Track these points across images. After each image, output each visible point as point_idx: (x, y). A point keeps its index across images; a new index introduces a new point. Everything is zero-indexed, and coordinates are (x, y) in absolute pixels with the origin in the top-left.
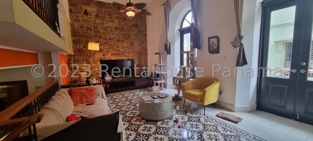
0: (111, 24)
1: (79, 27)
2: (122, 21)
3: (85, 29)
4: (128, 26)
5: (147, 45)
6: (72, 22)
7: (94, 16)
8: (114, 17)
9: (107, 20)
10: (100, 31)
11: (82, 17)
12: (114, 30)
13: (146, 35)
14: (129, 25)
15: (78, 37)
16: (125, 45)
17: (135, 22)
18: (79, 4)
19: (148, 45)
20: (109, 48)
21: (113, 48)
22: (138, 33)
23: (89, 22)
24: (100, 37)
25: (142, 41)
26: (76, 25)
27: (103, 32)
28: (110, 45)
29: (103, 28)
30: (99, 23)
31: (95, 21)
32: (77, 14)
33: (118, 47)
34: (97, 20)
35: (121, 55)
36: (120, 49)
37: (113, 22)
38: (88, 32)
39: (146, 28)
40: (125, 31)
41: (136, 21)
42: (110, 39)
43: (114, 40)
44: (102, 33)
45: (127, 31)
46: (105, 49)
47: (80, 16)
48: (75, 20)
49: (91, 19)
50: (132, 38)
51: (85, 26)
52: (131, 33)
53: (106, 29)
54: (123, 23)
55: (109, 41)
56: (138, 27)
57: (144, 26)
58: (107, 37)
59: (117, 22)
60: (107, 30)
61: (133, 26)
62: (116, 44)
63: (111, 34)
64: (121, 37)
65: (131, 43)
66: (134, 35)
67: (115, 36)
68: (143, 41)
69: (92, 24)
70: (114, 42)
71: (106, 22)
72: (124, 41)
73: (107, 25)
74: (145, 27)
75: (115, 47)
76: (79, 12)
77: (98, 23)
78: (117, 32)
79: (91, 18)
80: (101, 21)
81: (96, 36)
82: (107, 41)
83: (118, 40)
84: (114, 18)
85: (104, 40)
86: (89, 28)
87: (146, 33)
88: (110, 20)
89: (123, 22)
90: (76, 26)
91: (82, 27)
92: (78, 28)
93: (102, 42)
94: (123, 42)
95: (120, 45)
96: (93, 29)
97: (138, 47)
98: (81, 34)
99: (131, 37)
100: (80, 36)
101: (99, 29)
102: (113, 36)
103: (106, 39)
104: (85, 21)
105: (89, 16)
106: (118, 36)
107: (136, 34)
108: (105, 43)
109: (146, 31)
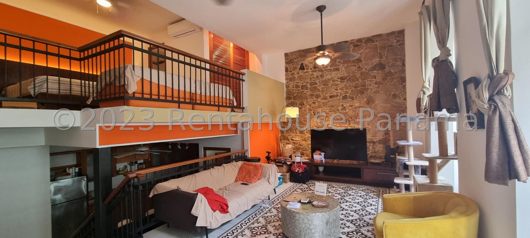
0: (334, 74)
1: (294, 87)
2: (352, 66)
3: (300, 89)
4: (363, 70)
5: (405, 99)
6: (287, 82)
7: (311, 69)
8: (338, 62)
9: (328, 69)
10: (319, 88)
11: (298, 73)
12: (339, 83)
13: (403, 80)
14: (366, 69)
15: (292, 100)
16: (357, 105)
17: (377, 59)
18: (296, 59)
19: (407, 99)
20: (329, 111)
21: (336, 110)
22: (384, 79)
23: (305, 78)
24: (318, 96)
25: (393, 93)
26: (292, 84)
27: (322, 88)
28: (332, 106)
29: (322, 83)
30: (317, 77)
31: (312, 75)
32: (293, 72)
33: (344, 108)
34: (314, 73)
35: (349, 121)
36: (347, 111)
37: (338, 69)
38: (303, 92)
39: (404, 65)
40: (358, 80)
41: (381, 57)
42: (331, 97)
43: (338, 98)
44: (321, 90)
45: (361, 79)
46: (324, 112)
47: (296, 73)
48: (291, 80)
49: (307, 74)
50: (371, 89)
51: (300, 84)
52: (369, 82)
53: (325, 83)
54: (354, 68)
55: (330, 100)
56: (385, 68)
57: (399, 63)
58: (326, 95)
59: (343, 69)
60: (328, 85)
61: (374, 68)
62: (341, 104)
63: (333, 90)
64: (349, 92)
65: (367, 100)
66: (376, 83)
67: (339, 91)
68: (397, 93)
69: (308, 80)
70: (338, 101)
71: (327, 73)
72: (355, 96)
73: (329, 77)
74: (401, 64)
75: (339, 108)
76: (295, 69)
77: (315, 76)
78: (342, 85)
79: (307, 72)
80: (320, 73)
81: (312, 95)
82: (326, 101)
83: (345, 98)
84: (339, 64)
85: (323, 100)
86: (304, 86)
87: (402, 75)
88: (332, 68)
89: (355, 66)
90: (291, 86)
91: (297, 86)
92: (293, 89)
93: (320, 102)
94: (353, 99)
95: (348, 105)
96: (309, 86)
97: (385, 105)
98: (295, 95)
99: (368, 89)
100: (295, 98)
101: (317, 84)
102: (337, 91)
103: (325, 98)
104: (301, 78)
105: (305, 70)
106: (345, 90)
107: (379, 82)
108: (324, 104)
109: (404, 71)
